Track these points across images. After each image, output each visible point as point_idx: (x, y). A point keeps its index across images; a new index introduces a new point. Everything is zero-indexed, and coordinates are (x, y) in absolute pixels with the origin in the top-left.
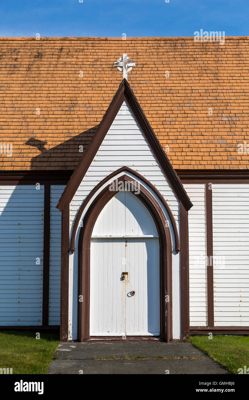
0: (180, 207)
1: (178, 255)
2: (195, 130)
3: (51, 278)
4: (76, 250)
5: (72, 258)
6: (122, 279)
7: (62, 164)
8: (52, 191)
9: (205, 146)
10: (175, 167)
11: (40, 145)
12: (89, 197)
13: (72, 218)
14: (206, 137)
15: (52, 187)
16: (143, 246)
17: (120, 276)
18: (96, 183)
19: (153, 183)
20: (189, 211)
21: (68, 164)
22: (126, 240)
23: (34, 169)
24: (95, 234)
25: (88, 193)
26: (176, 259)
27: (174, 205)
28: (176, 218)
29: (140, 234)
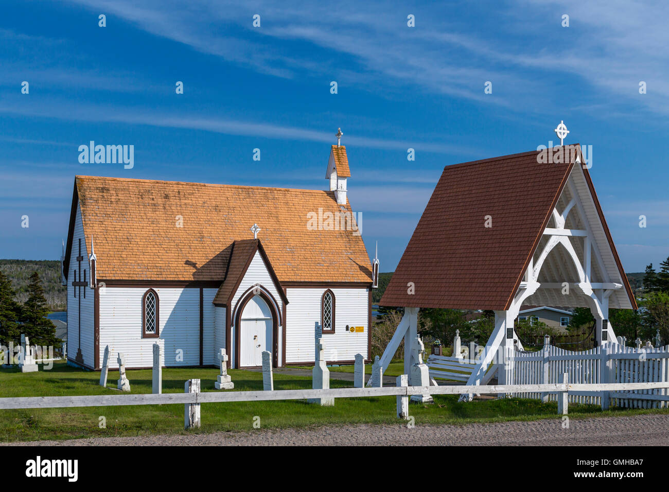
0: (283, 303)
1: (281, 327)
2: (275, 256)
3: (204, 339)
4: (234, 326)
5: (232, 329)
6: (255, 339)
7: (210, 277)
8: (204, 292)
9: (281, 266)
10: (280, 280)
11: (194, 265)
12: (240, 299)
13: (232, 309)
14: (281, 261)
15: (204, 289)
16: (264, 322)
17: (253, 337)
18: (244, 292)
19: (270, 292)
20: (287, 306)
21: (213, 277)
22: (256, 320)
23: (196, 279)
24: (243, 316)
25: (240, 297)
26: (280, 329)
27: (280, 302)
28: (281, 309)
29: (262, 317)
